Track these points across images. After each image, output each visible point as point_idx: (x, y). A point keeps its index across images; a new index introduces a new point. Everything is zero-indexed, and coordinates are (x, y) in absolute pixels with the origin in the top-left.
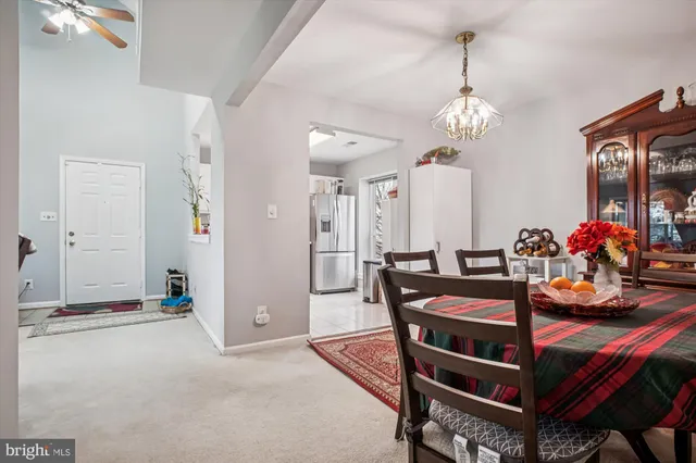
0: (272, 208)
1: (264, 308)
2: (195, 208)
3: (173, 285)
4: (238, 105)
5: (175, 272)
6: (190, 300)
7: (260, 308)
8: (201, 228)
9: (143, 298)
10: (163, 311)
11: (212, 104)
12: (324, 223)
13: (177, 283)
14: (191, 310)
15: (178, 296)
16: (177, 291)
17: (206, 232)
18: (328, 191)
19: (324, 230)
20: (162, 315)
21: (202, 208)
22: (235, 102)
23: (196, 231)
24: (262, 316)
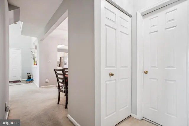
0: (50, 60)
1: (48, 79)
2: (34, 60)
3: (29, 77)
4: (42, 41)
5: (29, 74)
6: (33, 80)
7: (47, 79)
8: (35, 64)
9: (21, 80)
10: (26, 82)
11: (37, 39)
12: (65, 63)
13: (30, 76)
14: (33, 82)
15: (30, 79)
16: (30, 78)
17: (36, 65)
18: (66, 56)
19: (65, 65)
20: (26, 83)
21: (36, 60)
22: (42, 40)
23: (34, 65)
24: (47, 81)
